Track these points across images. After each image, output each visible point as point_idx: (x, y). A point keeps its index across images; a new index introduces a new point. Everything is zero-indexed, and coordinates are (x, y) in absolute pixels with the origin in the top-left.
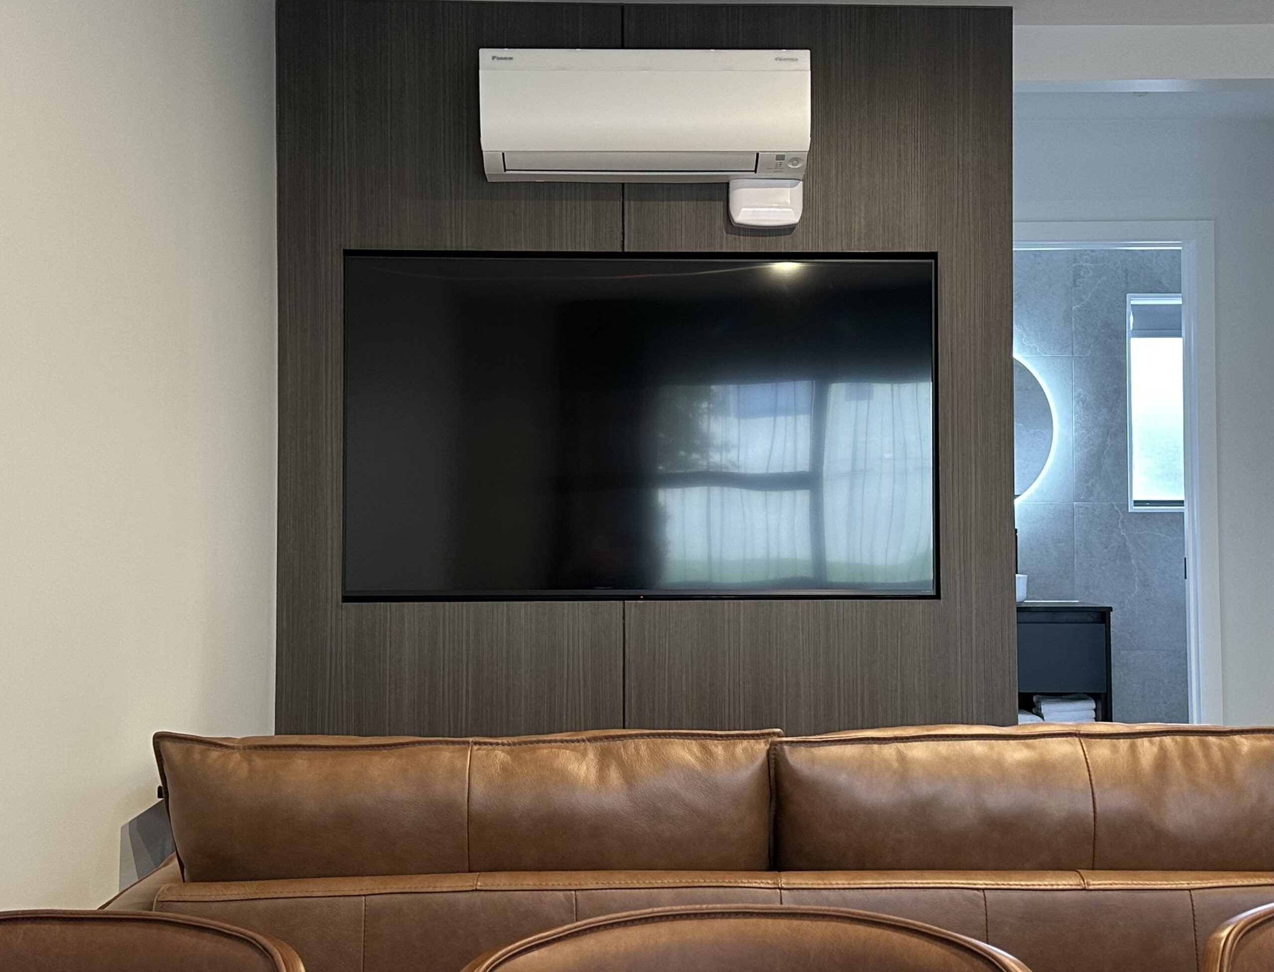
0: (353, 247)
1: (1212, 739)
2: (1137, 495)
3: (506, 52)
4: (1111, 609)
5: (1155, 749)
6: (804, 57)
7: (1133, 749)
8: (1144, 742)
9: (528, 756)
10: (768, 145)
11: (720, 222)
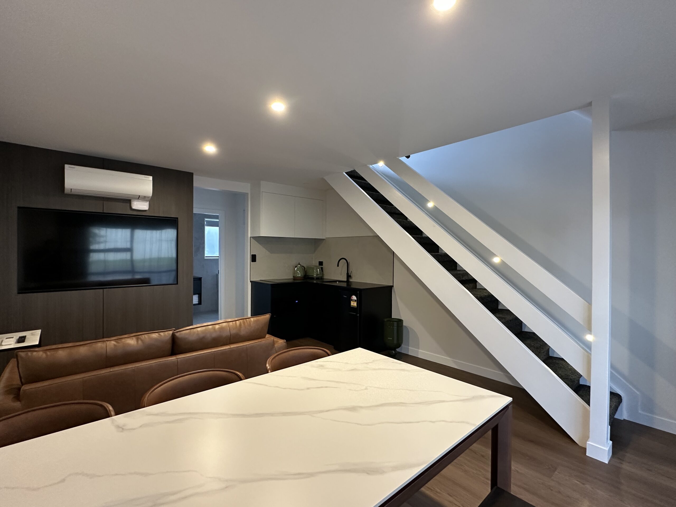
0: (21, 206)
1: (247, 319)
2: (206, 256)
3: (73, 166)
4: (202, 278)
5: (239, 322)
6: (151, 178)
7: (236, 323)
8: (237, 322)
9: (119, 342)
10: (142, 194)
11: (129, 208)
